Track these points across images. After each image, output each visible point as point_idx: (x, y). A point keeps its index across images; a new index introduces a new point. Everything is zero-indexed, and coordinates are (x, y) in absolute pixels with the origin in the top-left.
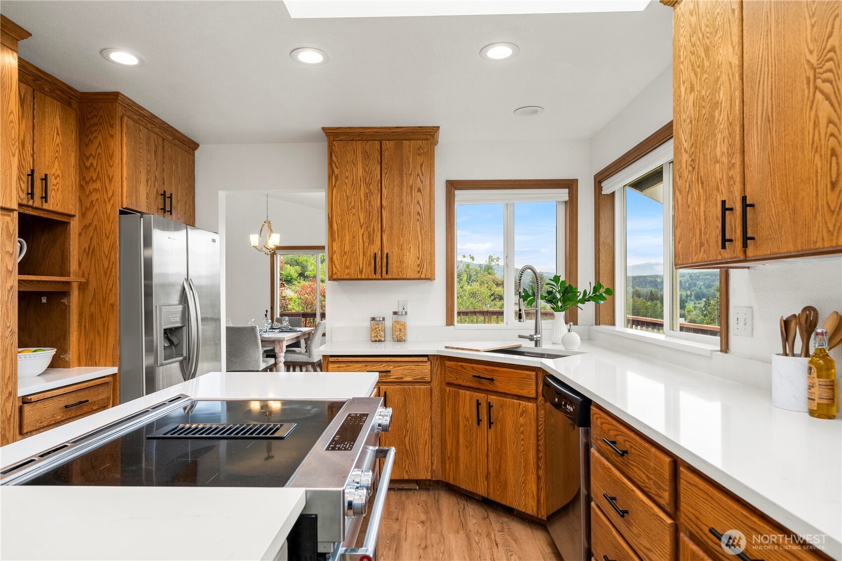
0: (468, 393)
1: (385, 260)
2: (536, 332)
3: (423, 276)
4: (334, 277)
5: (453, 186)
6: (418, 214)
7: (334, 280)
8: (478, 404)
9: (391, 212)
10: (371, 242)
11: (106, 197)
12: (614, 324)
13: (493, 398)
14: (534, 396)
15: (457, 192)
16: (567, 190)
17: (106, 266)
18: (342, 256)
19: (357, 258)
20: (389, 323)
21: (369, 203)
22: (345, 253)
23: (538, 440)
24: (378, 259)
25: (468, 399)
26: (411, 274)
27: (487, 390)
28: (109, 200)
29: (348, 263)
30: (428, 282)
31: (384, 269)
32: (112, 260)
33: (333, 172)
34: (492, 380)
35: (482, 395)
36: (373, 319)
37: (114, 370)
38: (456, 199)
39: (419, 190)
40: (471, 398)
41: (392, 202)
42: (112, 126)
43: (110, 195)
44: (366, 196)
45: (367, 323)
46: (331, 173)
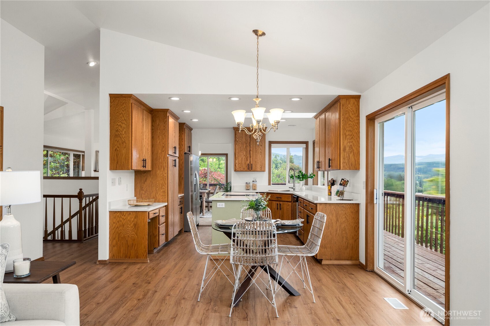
0: (275, 202)
1: (251, 166)
2: (294, 187)
3: (262, 170)
4: (236, 170)
5: (271, 143)
6: (261, 152)
7: (236, 171)
8: (277, 204)
9: (253, 152)
10: (247, 160)
11: (181, 150)
12: (318, 185)
13: (281, 203)
14: (291, 201)
15: (272, 144)
16: (305, 145)
17: (181, 168)
18: (238, 164)
19: (243, 165)
20: (251, 184)
21: (247, 149)
22: (239, 163)
23: (292, 212)
24: (249, 165)
25: (275, 204)
26: (258, 170)
27: (280, 201)
28: (182, 151)
29: (240, 166)
30: (263, 172)
31: (251, 168)
32: (183, 166)
33: (236, 140)
34: (281, 198)
35: (278, 202)
36: (247, 183)
37: (183, 195)
38: (272, 147)
39: (261, 145)
40: (275, 203)
41: (253, 149)
42: (183, 131)
43: (182, 149)
44: (246, 147)
45: (245, 184)
46: (235, 140)
